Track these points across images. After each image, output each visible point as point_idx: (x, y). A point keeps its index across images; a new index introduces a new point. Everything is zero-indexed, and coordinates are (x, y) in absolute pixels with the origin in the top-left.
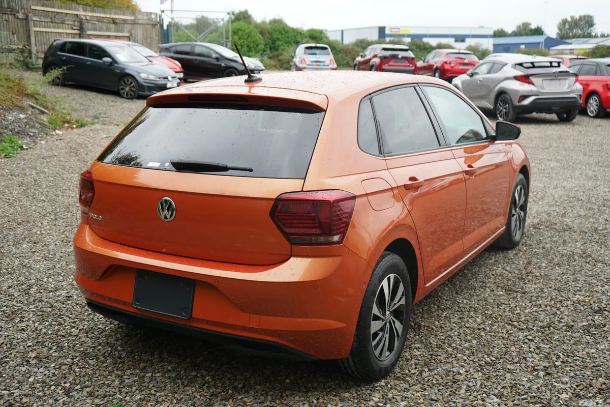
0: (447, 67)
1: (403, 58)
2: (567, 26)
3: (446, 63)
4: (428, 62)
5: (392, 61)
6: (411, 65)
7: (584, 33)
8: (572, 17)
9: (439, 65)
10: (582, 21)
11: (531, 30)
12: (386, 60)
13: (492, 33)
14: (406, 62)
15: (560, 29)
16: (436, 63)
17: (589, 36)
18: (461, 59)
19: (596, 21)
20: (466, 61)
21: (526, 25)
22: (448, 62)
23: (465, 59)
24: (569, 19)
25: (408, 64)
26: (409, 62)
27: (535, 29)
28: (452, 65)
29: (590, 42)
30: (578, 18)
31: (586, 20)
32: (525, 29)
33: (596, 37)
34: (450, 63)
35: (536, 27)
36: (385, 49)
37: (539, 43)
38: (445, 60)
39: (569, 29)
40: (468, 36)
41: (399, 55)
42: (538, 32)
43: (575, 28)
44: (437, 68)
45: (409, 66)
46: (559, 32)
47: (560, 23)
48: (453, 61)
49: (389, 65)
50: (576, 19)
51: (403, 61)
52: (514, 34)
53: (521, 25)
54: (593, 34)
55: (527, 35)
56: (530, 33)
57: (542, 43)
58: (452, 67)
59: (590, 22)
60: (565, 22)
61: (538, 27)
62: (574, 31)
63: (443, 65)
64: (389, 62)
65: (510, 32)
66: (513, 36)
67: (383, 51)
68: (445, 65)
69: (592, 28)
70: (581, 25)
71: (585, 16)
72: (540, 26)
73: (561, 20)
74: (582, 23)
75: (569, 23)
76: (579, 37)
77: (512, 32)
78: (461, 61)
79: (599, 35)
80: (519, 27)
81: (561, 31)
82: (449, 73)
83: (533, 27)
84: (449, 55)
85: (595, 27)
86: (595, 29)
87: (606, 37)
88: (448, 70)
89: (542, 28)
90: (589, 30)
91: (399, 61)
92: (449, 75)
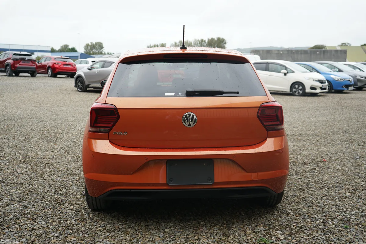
0: (56, 66)
1: (29, 60)
2: (89, 48)
3: (55, 63)
4: (41, 63)
5: (21, 62)
6: (34, 65)
7: (99, 52)
8: (91, 43)
9: (51, 65)
10: (97, 45)
11: (69, 49)
12: (17, 61)
13: (50, 50)
14: (31, 62)
15: (85, 49)
16: (48, 64)
17: (101, 53)
18: (64, 61)
19: (104, 45)
20: (67, 63)
21: (66, 46)
22: (57, 63)
23: (66, 62)
24: (90, 44)
25: (32, 64)
26: (32, 63)
27: (71, 48)
28: (59, 65)
29: (104, 56)
30: (95, 43)
31: (99, 45)
32: (66, 48)
33: (105, 54)
34: (58, 64)
35: (72, 47)
36: (15, 54)
37: (77, 56)
38: (55, 62)
39: (91, 49)
40: (36, 51)
41: (25, 58)
42: (73, 50)
43: (94, 49)
44: (49, 67)
45: (33, 65)
46: (85, 51)
47: (85, 46)
48: (60, 63)
49: (20, 65)
50: (94, 44)
51: (29, 62)
52: (60, 51)
53: (63, 46)
54: (103, 53)
55: (67, 51)
56: (69, 51)
57: (79, 56)
58: (60, 66)
59: (101, 46)
60: (88, 45)
61: (73, 47)
62: (93, 50)
63: (53, 65)
64: (20, 62)
65: (57, 49)
66: (59, 52)
67: (14, 55)
68: (54, 64)
69: (102, 49)
70: (97, 47)
71: (98, 43)
72: (74, 47)
73: (85, 44)
74: (97, 46)
75: (90, 46)
76: (96, 54)
77: (59, 50)
78: (64, 63)
79: (106, 53)
80: (62, 47)
81: (86, 50)
82: (57, 69)
83: (70, 47)
84: (56, 59)
85: (104, 49)
86: (104, 50)
87: (110, 54)
88: (56, 68)
89: (76, 48)
90: (101, 51)
91: (26, 62)
92: (58, 71)
